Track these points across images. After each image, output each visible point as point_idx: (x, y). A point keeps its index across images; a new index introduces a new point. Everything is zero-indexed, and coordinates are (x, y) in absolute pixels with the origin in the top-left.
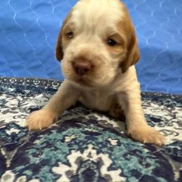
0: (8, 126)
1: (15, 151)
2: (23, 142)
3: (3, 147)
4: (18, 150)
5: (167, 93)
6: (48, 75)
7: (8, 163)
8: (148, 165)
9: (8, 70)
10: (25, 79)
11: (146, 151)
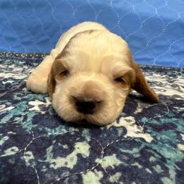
2: (14, 88)
9: (19, 46)
10: (34, 53)
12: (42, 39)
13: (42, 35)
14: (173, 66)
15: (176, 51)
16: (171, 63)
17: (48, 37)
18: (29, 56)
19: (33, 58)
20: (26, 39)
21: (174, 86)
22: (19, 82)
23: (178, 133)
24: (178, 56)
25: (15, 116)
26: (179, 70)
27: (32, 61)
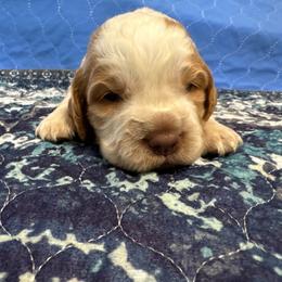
20: (17, 49)
21: (231, 111)
22: (31, 110)
23: (247, 155)
25: (47, 150)
26: (232, 93)
27: (28, 82)
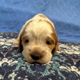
0: (3, 46)
1: (7, 53)
2: (10, 50)
3: (1, 51)
4: (8, 52)
5: (68, 41)
6: (17, 31)
7: (4, 56)
8: (62, 59)
10: (7, 33)
11: (61, 55)
12: (11, 26)
13: (11, 25)
14: (66, 41)
15: (67, 35)
16: (66, 40)
17: (14, 26)
18: (4, 34)
19: (6, 35)
24: (67, 37)
